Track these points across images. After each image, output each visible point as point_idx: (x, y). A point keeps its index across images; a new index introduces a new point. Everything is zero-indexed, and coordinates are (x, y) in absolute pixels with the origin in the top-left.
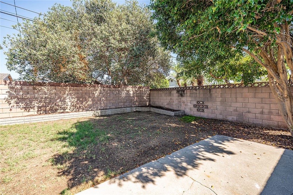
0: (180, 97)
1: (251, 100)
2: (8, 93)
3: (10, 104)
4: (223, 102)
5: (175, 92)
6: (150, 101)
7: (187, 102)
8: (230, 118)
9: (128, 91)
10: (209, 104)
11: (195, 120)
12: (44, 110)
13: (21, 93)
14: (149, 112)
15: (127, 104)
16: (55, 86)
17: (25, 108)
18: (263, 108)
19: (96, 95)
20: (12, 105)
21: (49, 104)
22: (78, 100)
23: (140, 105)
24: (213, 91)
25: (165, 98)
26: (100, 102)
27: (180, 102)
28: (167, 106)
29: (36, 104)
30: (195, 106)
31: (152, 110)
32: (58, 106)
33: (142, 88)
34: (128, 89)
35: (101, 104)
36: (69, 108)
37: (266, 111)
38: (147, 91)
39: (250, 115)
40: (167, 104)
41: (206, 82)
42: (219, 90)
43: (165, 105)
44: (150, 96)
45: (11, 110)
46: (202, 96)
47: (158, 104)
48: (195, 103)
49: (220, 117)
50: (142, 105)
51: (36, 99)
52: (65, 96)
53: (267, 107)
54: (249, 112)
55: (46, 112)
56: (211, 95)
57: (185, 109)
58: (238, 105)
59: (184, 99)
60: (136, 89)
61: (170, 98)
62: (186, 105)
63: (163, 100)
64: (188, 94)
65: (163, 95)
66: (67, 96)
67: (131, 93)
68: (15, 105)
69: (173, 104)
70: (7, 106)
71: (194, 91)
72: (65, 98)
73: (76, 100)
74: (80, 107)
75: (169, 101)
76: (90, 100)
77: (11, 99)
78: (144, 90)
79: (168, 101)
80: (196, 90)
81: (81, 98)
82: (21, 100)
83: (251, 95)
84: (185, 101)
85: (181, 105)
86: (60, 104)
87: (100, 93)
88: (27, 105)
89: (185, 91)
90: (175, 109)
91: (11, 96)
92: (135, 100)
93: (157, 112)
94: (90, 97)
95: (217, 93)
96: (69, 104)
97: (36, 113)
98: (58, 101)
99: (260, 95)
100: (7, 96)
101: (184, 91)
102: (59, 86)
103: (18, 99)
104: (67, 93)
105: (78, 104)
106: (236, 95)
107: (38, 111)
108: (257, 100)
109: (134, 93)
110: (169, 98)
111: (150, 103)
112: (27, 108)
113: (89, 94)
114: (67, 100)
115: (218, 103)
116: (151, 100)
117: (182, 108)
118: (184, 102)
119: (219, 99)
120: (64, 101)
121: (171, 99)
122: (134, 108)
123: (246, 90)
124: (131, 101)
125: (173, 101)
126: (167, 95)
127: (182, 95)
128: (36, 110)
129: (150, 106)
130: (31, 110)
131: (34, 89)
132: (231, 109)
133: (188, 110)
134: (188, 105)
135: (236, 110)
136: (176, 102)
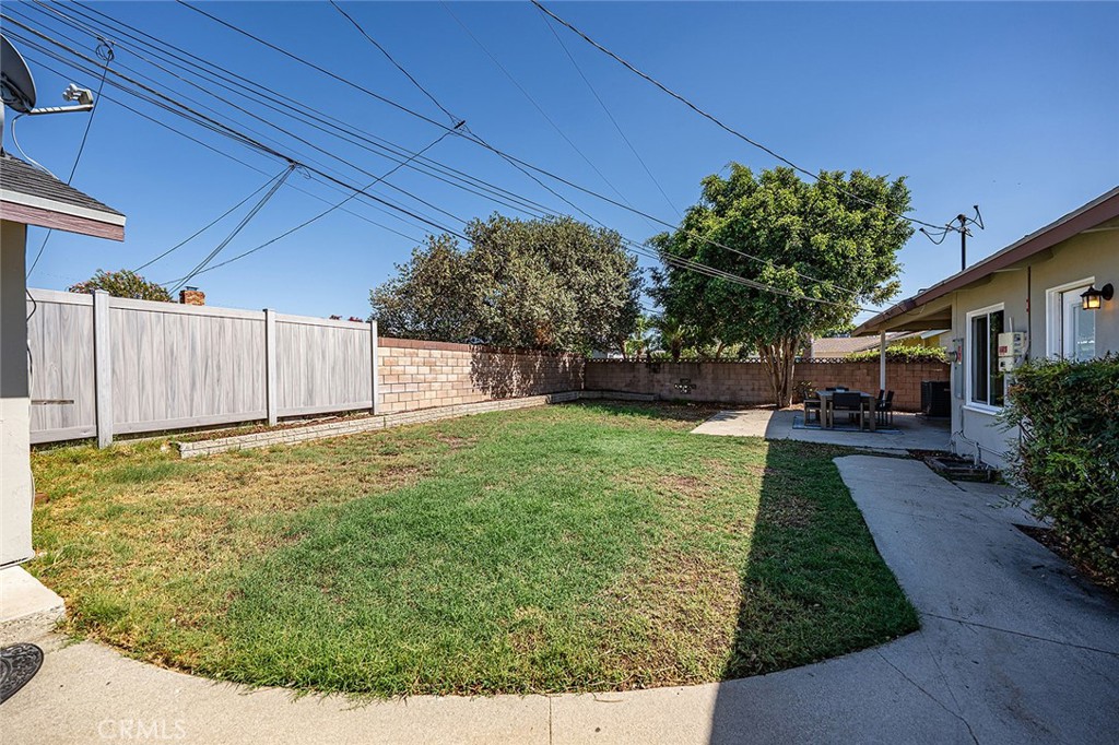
0: (653, 374)
1: (744, 377)
2: (471, 365)
3: (473, 381)
4: (715, 379)
6: (585, 381)
7: (665, 381)
8: (722, 399)
10: (698, 383)
12: (496, 392)
13: (481, 365)
16: (505, 353)
18: (753, 384)
19: (537, 368)
21: (500, 383)
22: (522, 377)
26: (541, 382)
27: (652, 381)
28: (625, 389)
29: (490, 383)
30: (676, 386)
32: (507, 386)
33: (577, 357)
35: (541, 384)
36: (515, 390)
37: (756, 387)
39: (743, 393)
40: (625, 386)
42: (710, 364)
43: (622, 386)
44: (585, 372)
45: (473, 391)
46: (687, 372)
48: (677, 382)
49: (712, 398)
51: (491, 374)
54: (742, 390)
55: (498, 396)
56: (700, 370)
57: (661, 391)
58: (731, 382)
59: (659, 376)
60: (572, 359)
61: (632, 375)
62: (662, 386)
63: (618, 379)
64: (667, 369)
65: (618, 370)
66: (514, 369)
67: (567, 365)
68: (476, 383)
69: (638, 384)
70: (471, 385)
71: (676, 365)
72: (512, 374)
74: (524, 389)
75: (630, 381)
76: (532, 376)
77: (474, 373)
78: (580, 360)
79: (628, 380)
80: (679, 364)
81: (525, 374)
84: (661, 379)
85: (654, 386)
86: (508, 382)
87: (540, 366)
88: (484, 384)
89: (661, 365)
90: (643, 392)
91: (474, 370)
92: (571, 379)
94: (532, 372)
95: (708, 369)
96: (515, 383)
97: (490, 398)
98: (507, 378)
99: (751, 372)
100: (470, 369)
101: (659, 365)
103: (478, 374)
104: (514, 365)
105: (522, 383)
107: (492, 393)
109: (570, 366)
110: (629, 375)
111: (587, 384)
112: (484, 389)
113: (531, 367)
114: (514, 377)
115: (710, 382)
116: (588, 379)
117: (657, 389)
118: (659, 381)
119: (710, 377)
120: (511, 378)
121: (634, 377)
124: (567, 380)
125: (639, 380)
126: (626, 370)
127: (655, 371)
129: (586, 389)
130: (487, 392)
131: (490, 358)
132: (724, 388)
133: (665, 394)
134: (668, 385)
135: (728, 389)
136: (644, 381)
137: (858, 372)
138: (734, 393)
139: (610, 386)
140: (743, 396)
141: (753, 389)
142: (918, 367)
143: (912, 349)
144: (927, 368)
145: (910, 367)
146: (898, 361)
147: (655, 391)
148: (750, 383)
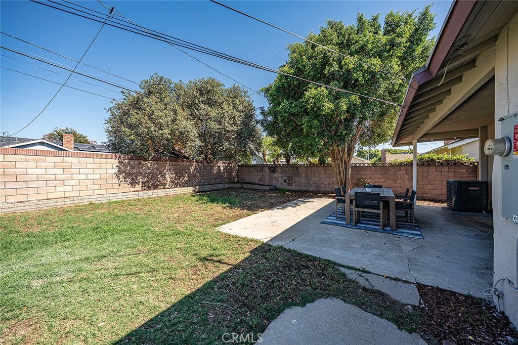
1: (324, 175)
2: (117, 168)
3: (119, 179)
4: (306, 177)
5: (267, 168)
6: (238, 178)
7: (279, 178)
8: (311, 189)
9: (219, 167)
10: (297, 179)
11: (288, 192)
12: (147, 186)
13: (129, 168)
15: (218, 180)
16: (157, 161)
17: (132, 184)
18: (329, 180)
19: (192, 170)
20: (120, 180)
21: (152, 180)
22: (176, 176)
24: (300, 169)
25: (256, 174)
26: (195, 179)
27: (272, 178)
28: (258, 182)
29: (140, 180)
30: (285, 181)
31: (245, 186)
32: (159, 181)
33: (231, 164)
34: (219, 165)
35: (195, 180)
36: (168, 184)
37: (331, 182)
38: (235, 166)
39: (323, 186)
40: (258, 181)
41: (293, 161)
42: (304, 168)
43: (256, 180)
44: (238, 172)
45: (120, 185)
46: (291, 172)
47: (247, 180)
48: (285, 178)
49: (304, 189)
51: (141, 174)
52: (165, 171)
53: (331, 179)
54: (322, 184)
55: (149, 188)
56: (298, 171)
57: (277, 184)
58: (316, 179)
59: (275, 175)
60: (226, 165)
61: (262, 174)
62: (277, 181)
63: (255, 177)
64: (280, 171)
65: (254, 171)
66: (168, 171)
67: (222, 168)
68: (123, 180)
69: (264, 180)
70: (116, 181)
71: (284, 168)
72: (165, 174)
73: (174, 176)
74: (178, 183)
75: (261, 177)
76: (187, 175)
77: (120, 173)
78: (233, 166)
79: (259, 177)
80: (286, 167)
81: (179, 173)
82: (128, 175)
83: (323, 172)
84: (277, 177)
85: (273, 181)
86: (161, 179)
87: (195, 169)
88: (133, 180)
89: (277, 168)
90: (267, 184)
91: (120, 171)
92: (225, 176)
93: (251, 187)
94: (186, 173)
95: (302, 171)
96: (169, 179)
97: (140, 189)
98: (159, 176)
99: (328, 172)
100: (116, 171)
101: (275, 168)
102: (161, 161)
103: (126, 174)
104: (167, 168)
105: (176, 179)
106: (315, 172)
107: (142, 187)
108: (327, 175)
109: (224, 169)
110: (260, 174)
112: (133, 184)
113: (185, 170)
114: (167, 176)
115: (303, 178)
116: (240, 176)
117: (274, 183)
118: (275, 178)
119: (303, 175)
120: (164, 176)
121: (263, 175)
122: (227, 184)
123: (320, 168)
124: (222, 177)
125: (265, 177)
126: (258, 172)
127: (273, 172)
128: (141, 185)
129: (238, 182)
130: (137, 186)
131: (140, 163)
132: (312, 182)
133: (279, 185)
134: (279, 180)
135: (314, 183)
136: (267, 178)
137: (399, 173)
138: (317, 186)
139: (251, 181)
140: (323, 188)
141: (329, 184)
142: (445, 169)
143: (440, 156)
144: (452, 169)
145: (439, 169)
146: (429, 164)
147: (273, 184)
148: (327, 179)
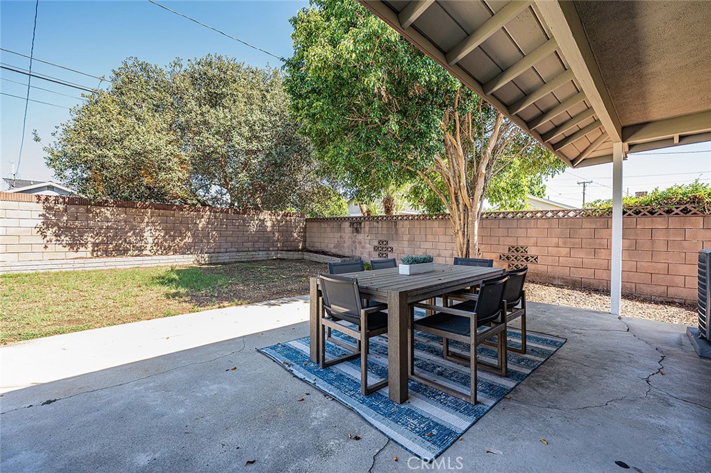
0: (355, 234)
1: (442, 238)
2: (41, 217)
3: (45, 236)
4: (411, 241)
5: (347, 224)
6: (305, 242)
7: (365, 243)
9: (263, 221)
10: (395, 245)
12: (102, 249)
13: (65, 218)
14: (301, 261)
15: (258, 245)
16: (126, 207)
17: (71, 246)
19: (200, 225)
20: (48, 238)
21: (113, 239)
22: (166, 234)
23: (285, 249)
24: (400, 224)
25: (331, 235)
26: (208, 240)
27: (354, 242)
28: (334, 251)
29: (89, 239)
30: (376, 248)
31: (307, 256)
32: (130, 243)
33: (290, 216)
34: (261, 217)
35: (208, 242)
36: (149, 248)
38: (300, 221)
40: (334, 247)
42: (407, 222)
43: (331, 248)
44: (305, 232)
45: (46, 247)
46: (385, 232)
47: (318, 246)
48: (376, 243)
50: (289, 248)
51: (91, 229)
52: (143, 225)
54: (439, 256)
55: (107, 253)
56: (397, 230)
57: (362, 254)
58: (428, 245)
59: (360, 237)
60: (279, 218)
61: (339, 235)
62: (363, 247)
63: (328, 240)
64: (367, 229)
65: (328, 230)
66: (147, 226)
67: (269, 224)
68: (54, 238)
69: (344, 246)
70: (39, 239)
71: (375, 224)
72: (142, 231)
73: (162, 234)
74: (170, 247)
75: (338, 241)
76: (189, 234)
77: (48, 227)
78: (295, 220)
79: (336, 240)
80: (383, 222)
81: (173, 231)
82: (64, 230)
83: (441, 231)
84: (363, 240)
85: (356, 248)
86: (133, 239)
87: (208, 223)
88: (74, 241)
89: (363, 224)
90: (347, 254)
91: (48, 224)
92: (276, 238)
93: (315, 259)
94: (188, 229)
95: (404, 228)
96: (150, 240)
97: (89, 255)
98: (129, 234)
100: (40, 222)
101: (360, 224)
102: (133, 208)
103: (59, 228)
104: (146, 220)
105: (166, 241)
106: (426, 232)
107: (93, 251)
108: (448, 238)
109: (273, 226)
110: (338, 235)
111: (305, 244)
112: (73, 246)
113: (188, 224)
114: (147, 234)
115: (406, 244)
116: (308, 239)
117: (357, 254)
118: (360, 243)
119: (406, 238)
120: (140, 235)
121: (341, 237)
122: (273, 253)
123: (436, 224)
124: (268, 240)
125: (344, 241)
126: (334, 230)
127: (357, 231)
128: (90, 249)
129: (304, 250)
130: (82, 249)
131: (88, 211)
133: (365, 257)
134: (366, 247)
136: (348, 243)
139: (323, 247)
